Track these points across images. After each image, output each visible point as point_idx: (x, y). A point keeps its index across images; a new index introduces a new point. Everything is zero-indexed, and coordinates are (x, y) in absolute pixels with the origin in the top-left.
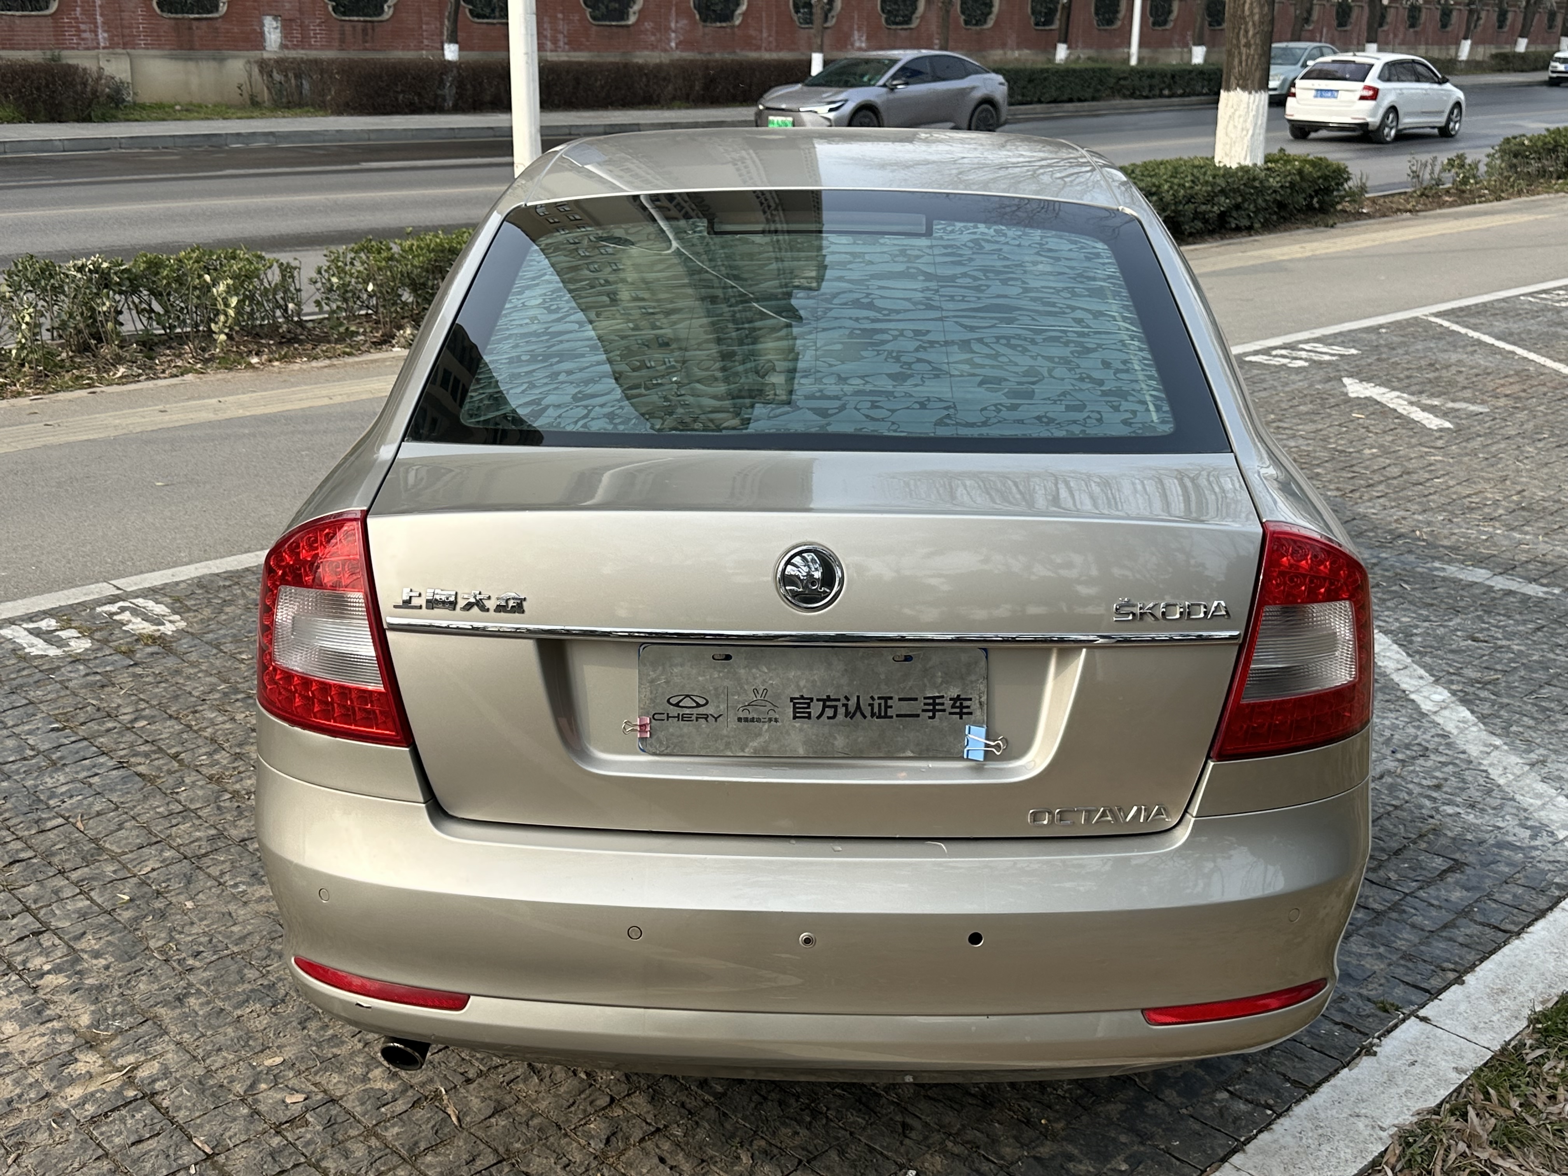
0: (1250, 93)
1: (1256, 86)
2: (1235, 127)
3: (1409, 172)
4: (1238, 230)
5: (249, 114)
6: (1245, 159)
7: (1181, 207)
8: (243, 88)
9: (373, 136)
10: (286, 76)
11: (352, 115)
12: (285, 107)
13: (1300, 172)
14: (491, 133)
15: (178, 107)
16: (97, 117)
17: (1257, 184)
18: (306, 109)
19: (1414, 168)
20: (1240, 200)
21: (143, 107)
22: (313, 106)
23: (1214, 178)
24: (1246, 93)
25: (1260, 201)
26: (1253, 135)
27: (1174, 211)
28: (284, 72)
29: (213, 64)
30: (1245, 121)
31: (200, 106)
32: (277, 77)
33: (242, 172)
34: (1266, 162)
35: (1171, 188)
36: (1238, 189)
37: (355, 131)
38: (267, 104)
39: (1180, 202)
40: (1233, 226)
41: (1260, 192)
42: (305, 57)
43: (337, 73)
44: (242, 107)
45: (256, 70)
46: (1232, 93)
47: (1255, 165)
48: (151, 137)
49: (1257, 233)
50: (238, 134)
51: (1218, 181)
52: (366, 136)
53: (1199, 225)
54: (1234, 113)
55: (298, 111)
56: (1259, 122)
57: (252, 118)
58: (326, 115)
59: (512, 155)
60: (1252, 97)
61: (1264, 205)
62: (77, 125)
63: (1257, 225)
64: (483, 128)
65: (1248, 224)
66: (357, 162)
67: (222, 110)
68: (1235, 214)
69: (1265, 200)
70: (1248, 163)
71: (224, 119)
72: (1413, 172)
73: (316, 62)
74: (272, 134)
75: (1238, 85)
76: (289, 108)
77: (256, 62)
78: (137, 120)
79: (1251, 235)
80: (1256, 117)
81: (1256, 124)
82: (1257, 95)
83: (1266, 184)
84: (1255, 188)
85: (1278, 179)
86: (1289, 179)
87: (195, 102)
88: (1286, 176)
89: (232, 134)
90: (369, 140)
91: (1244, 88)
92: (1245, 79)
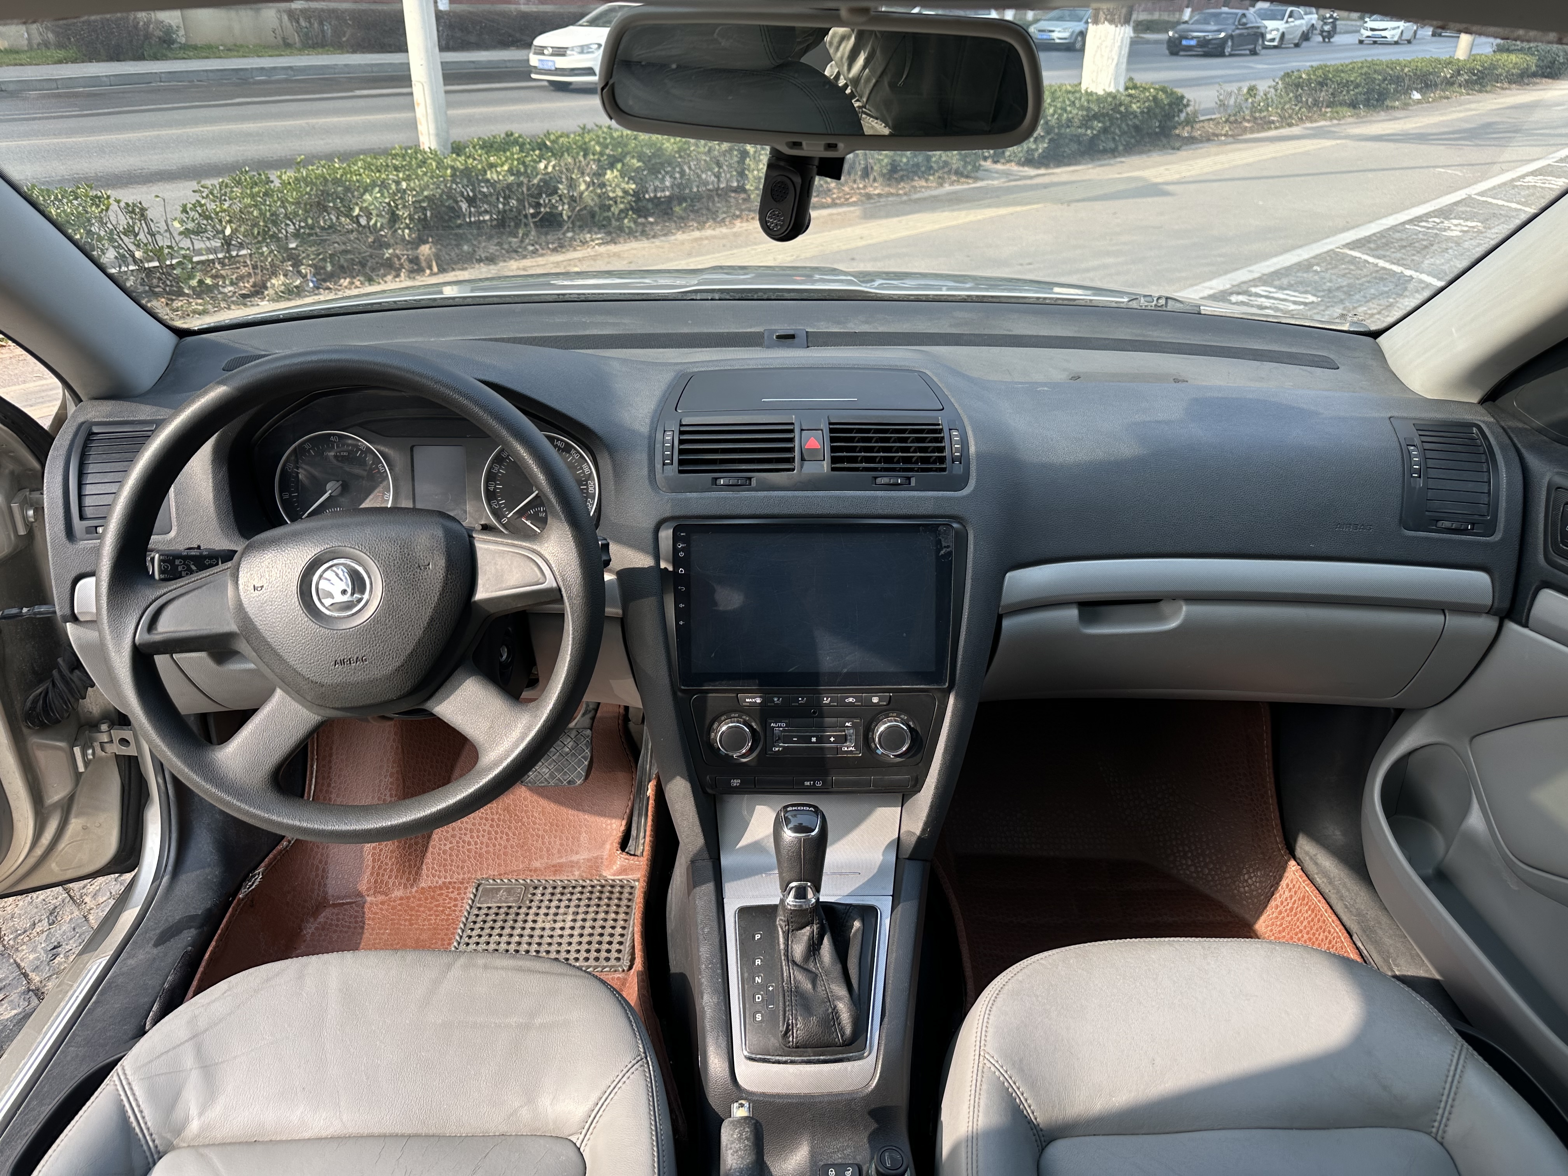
0: (1117, 26)
1: (1122, 20)
2: (1102, 56)
3: (1217, 100)
4: (1105, 151)
5: (277, 53)
6: (1110, 86)
7: (1063, 131)
8: (277, 32)
9: (375, 69)
10: (310, 22)
11: (363, 53)
12: (310, 47)
13: (1155, 98)
14: (472, 65)
15: (221, 48)
16: (149, 56)
17: (1122, 109)
18: (327, 48)
19: (1221, 97)
20: (1108, 124)
21: (195, 48)
22: (333, 46)
23: (1088, 102)
24: (1113, 26)
25: (1124, 126)
26: (1117, 64)
27: (1057, 134)
28: (308, 19)
29: (250, 13)
30: (1111, 51)
31: (242, 46)
32: (303, 23)
33: (249, 100)
34: (1127, 89)
35: (1055, 112)
36: (1107, 114)
37: (360, 65)
38: (298, 45)
39: (1062, 126)
40: (1101, 148)
41: (1125, 116)
42: (325, 7)
43: (350, 19)
44: (276, 47)
45: (285, 18)
46: (1100, 26)
47: (1118, 91)
48: (187, 72)
49: (1121, 155)
50: (262, 69)
51: (1092, 106)
52: (370, 69)
53: (1074, 147)
54: (1101, 44)
55: (320, 50)
56: (1123, 52)
57: (282, 55)
58: (342, 53)
59: (411, 86)
60: (1118, 29)
61: (1126, 129)
62: (132, 63)
63: (1121, 148)
64: (465, 62)
65: (1112, 145)
66: (352, 90)
67: (261, 50)
68: (1103, 137)
69: (1128, 125)
70: (1112, 89)
71: (259, 56)
72: (1220, 101)
73: (334, 11)
74: (291, 68)
75: (1106, 19)
76: (314, 48)
77: (284, 11)
78: (184, 58)
79: (1115, 157)
80: (1121, 48)
81: (1120, 53)
82: (1123, 28)
83: (1130, 110)
84: (1120, 113)
85: (1138, 104)
86: (1147, 104)
87: (238, 43)
88: (1144, 102)
89: (257, 69)
90: (372, 72)
91: (1111, 21)
92: (1112, 14)
